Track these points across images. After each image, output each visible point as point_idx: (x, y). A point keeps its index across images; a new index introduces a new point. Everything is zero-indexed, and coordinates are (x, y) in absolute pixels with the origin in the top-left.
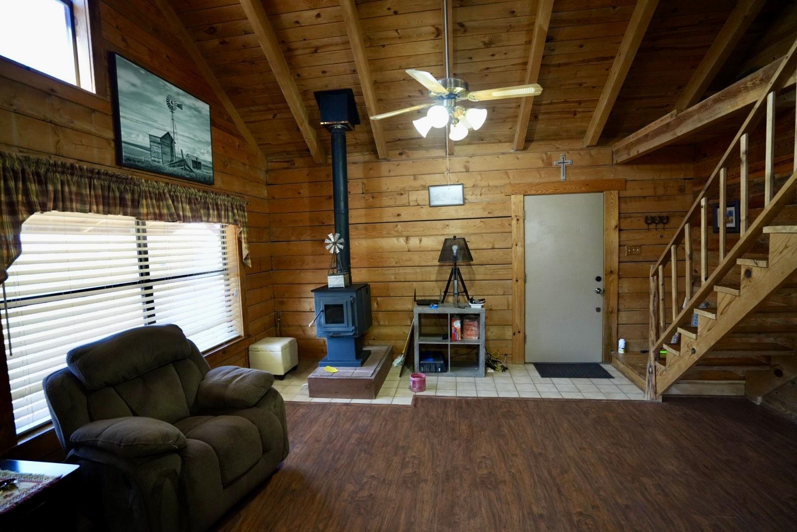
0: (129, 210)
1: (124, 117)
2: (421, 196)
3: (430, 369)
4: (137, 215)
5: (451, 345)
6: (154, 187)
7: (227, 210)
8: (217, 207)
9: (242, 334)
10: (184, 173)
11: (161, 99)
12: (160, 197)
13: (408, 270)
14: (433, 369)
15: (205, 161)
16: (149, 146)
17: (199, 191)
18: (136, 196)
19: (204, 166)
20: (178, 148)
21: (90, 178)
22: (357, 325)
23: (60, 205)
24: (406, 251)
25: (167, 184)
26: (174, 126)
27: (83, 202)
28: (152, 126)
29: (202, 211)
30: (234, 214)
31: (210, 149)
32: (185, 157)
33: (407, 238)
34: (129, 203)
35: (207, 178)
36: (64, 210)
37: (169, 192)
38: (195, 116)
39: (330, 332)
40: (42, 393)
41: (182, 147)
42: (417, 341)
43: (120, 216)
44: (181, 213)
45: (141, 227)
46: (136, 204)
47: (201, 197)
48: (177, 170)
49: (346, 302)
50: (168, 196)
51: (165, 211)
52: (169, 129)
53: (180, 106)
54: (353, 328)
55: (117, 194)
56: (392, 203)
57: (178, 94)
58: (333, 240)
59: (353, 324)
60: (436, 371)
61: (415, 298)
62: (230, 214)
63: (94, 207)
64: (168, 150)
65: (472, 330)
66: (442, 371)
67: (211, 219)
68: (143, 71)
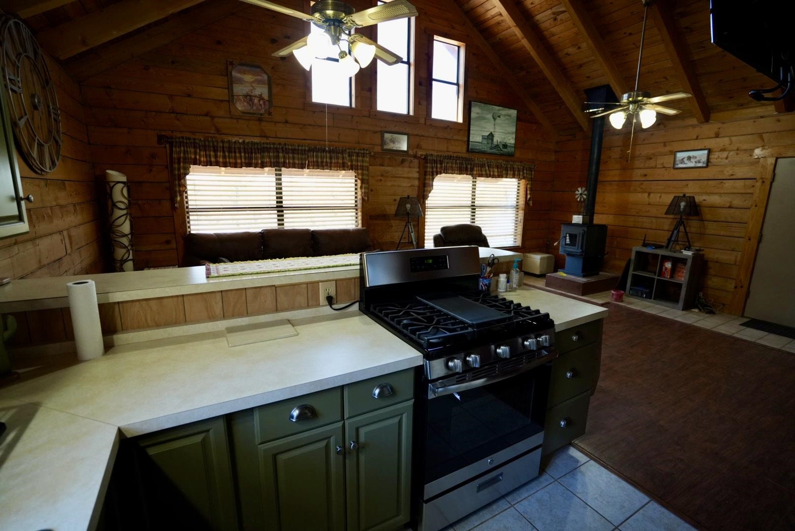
0: (469, 173)
1: (472, 130)
2: (667, 160)
3: (637, 293)
4: (472, 175)
5: (657, 279)
6: (480, 161)
7: (519, 171)
8: (513, 169)
9: (520, 245)
10: (497, 152)
11: (490, 116)
12: (482, 166)
13: (645, 219)
14: (639, 294)
15: (510, 144)
16: (481, 141)
17: (503, 161)
18: (472, 166)
19: (510, 146)
20: (495, 140)
21: (456, 160)
22: (584, 249)
23: (445, 171)
24: (646, 205)
25: (487, 159)
26: (495, 128)
27: (453, 170)
28: (484, 131)
29: (504, 172)
30: (524, 173)
31: (514, 136)
32: (499, 143)
33: (649, 194)
34: (469, 170)
35: (510, 153)
36: (446, 173)
37: (488, 162)
38: (507, 119)
39: (567, 251)
40: (432, 241)
41: (497, 139)
42: (631, 272)
43: (465, 175)
44: (492, 173)
45: (474, 180)
46: (472, 170)
47: (504, 164)
48: (493, 151)
49: (580, 233)
50: (486, 165)
51: (484, 173)
52: (492, 130)
53: (499, 117)
54: (581, 251)
55: (465, 166)
56: (642, 165)
57: (499, 110)
58: (580, 192)
59: (582, 248)
60: (641, 296)
61: (644, 242)
62: (521, 173)
63: (456, 172)
64: (490, 141)
65: (683, 272)
66: (646, 297)
67: (508, 176)
68: (482, 105)
